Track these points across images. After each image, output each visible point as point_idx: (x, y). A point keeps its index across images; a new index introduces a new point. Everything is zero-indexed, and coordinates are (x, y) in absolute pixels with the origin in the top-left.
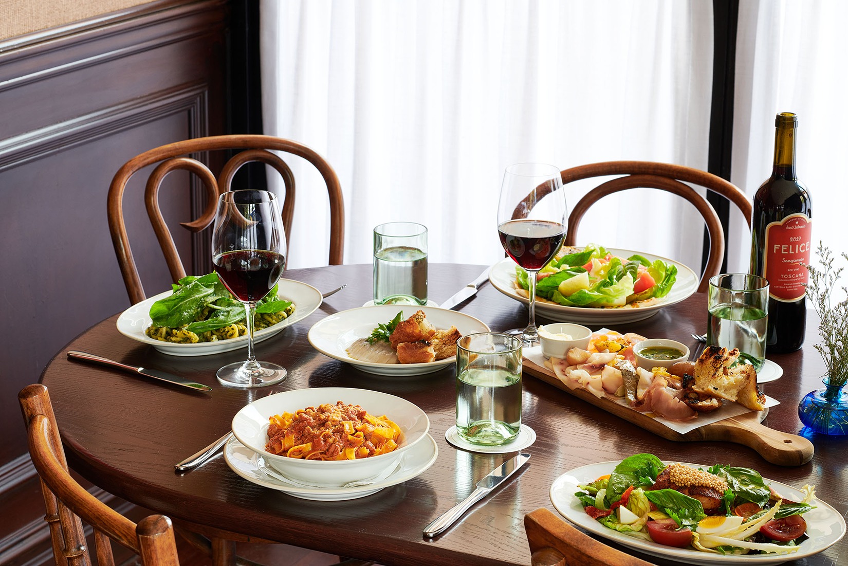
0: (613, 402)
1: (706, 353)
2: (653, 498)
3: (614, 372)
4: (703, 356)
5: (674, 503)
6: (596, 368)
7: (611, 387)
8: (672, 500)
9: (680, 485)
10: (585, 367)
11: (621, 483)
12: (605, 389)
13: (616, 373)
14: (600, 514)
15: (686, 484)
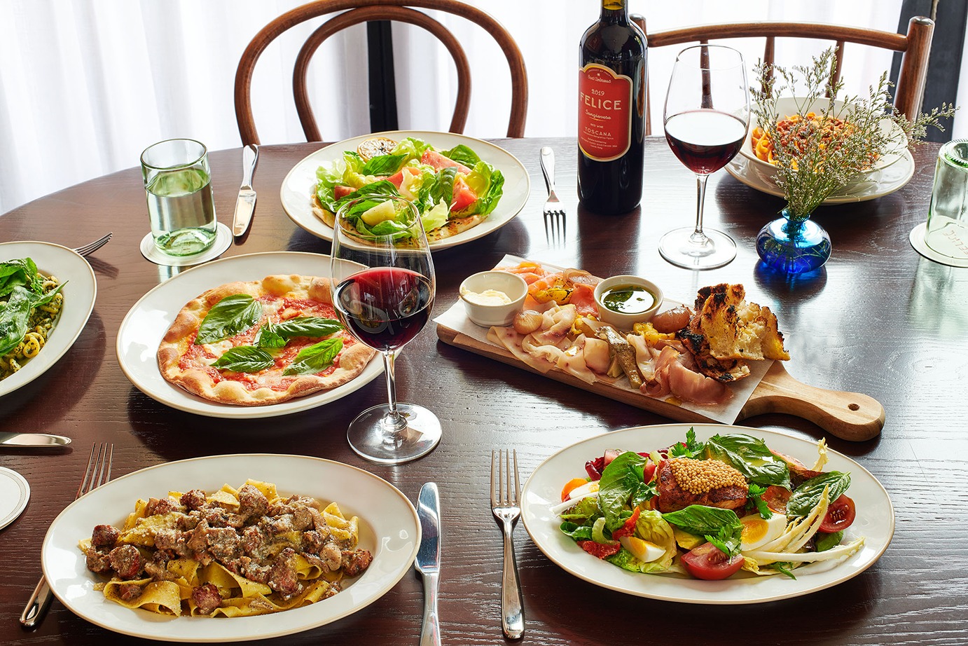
0: (610, 386)
1: (709, 305)
2: (675, 521)
3: (596, 344)
4: (707, 308)
5: (703, 521)
6: (561, 336)
7: (599, 364)
8: (701, 518)
9: (697, 493)
10: (545, 337)
11: (616, 502)
12: (591, 369)
13: (598, 345)
14: (609, 553)
15: (704, 490)
